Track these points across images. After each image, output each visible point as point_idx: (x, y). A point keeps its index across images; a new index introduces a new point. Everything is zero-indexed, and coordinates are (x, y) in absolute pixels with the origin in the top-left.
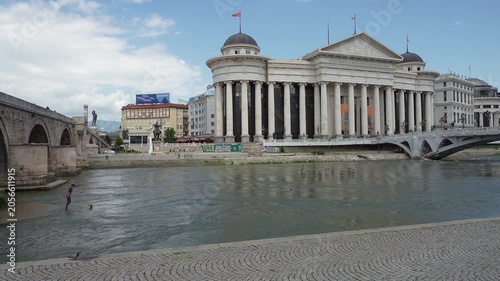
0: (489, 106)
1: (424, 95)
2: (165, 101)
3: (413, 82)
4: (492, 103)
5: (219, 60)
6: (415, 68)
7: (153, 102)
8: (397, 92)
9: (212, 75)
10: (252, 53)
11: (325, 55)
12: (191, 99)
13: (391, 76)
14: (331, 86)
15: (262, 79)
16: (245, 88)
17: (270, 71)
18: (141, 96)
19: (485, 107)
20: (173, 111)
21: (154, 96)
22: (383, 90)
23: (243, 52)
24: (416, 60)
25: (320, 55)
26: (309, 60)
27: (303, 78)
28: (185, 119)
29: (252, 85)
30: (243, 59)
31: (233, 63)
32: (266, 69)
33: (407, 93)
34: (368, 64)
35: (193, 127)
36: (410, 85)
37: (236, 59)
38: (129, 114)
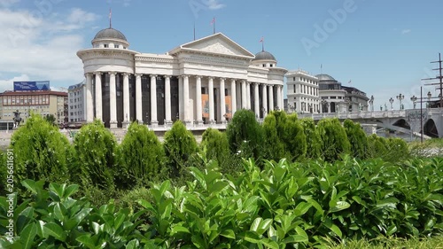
0: (335, 98)
1: (275, 87)
2: (45, 88)
3: (266, 76)
4: (337, 95)
5: (88, 52)
6: (268, 65)
7: (32, 89)
8: (252, 85)
9: (83, 65)
10: (121, 47)
11: (186, 52)
12: (71, 87)
13: (245, 71)
14: (193, 79)
15: (130, 70)
16: (113, 80)
17: (136, 64)
18: (19, 83)
19: (331, 98)
20: (53, 99)
21: (34, 83)
22: (239, 83)
23: (111, 46)
24: (269, 58)
25: (182, 51)
26: (173, 55)
27: (168, 71)
28: (66, 106)
29: (120, 76)
30: (110, 52)
31: (101, 56)
32: (134, 62)
33: (261, 86)
34: (225, 60)
35: (72, 114)
36: (263, 79)
37: (104, 52)
38: (5, 101)
